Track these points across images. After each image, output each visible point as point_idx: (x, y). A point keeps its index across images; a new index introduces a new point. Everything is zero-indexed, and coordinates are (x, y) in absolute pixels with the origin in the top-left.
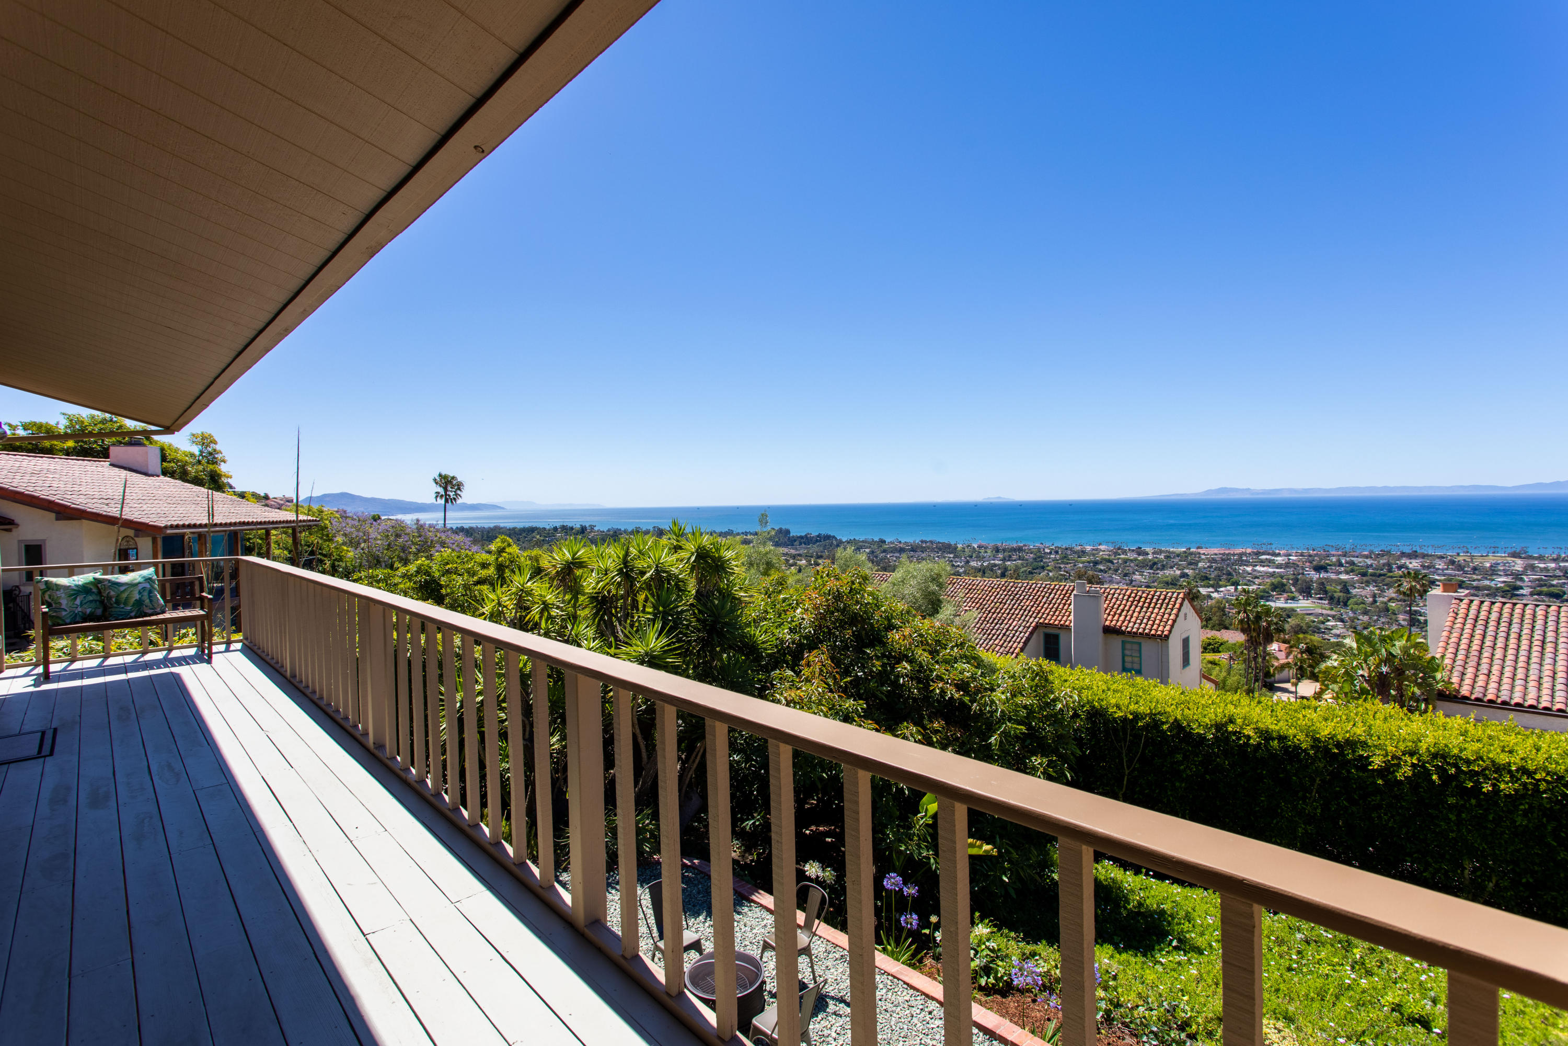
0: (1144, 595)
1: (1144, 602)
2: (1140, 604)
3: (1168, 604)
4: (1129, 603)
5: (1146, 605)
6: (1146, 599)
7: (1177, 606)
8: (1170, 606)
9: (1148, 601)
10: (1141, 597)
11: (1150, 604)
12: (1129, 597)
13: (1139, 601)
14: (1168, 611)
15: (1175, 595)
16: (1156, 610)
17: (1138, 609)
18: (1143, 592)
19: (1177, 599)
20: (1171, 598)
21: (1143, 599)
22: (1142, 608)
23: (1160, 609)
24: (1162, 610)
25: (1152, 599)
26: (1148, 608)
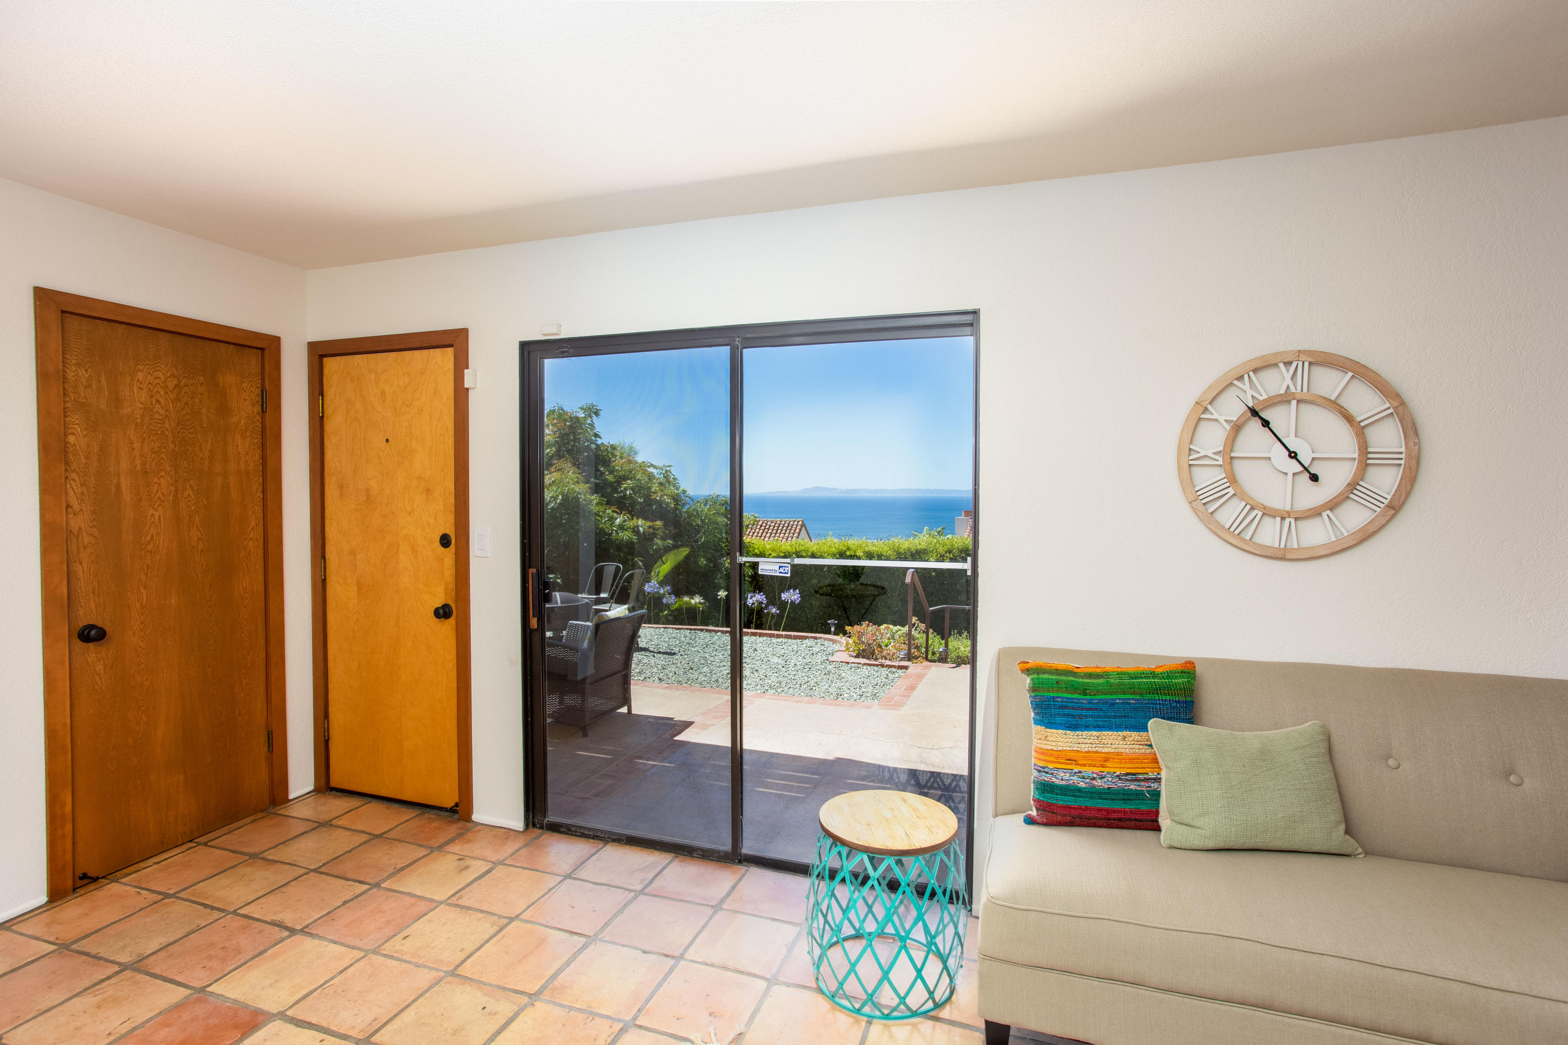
0: (773, 524)
1: (773, 530)
2: (770, 531)
3: (790, 530)
4: (761, 531)
5: (774, 531)
6: (774, 527)
7: (798, 531)
8: (792, 531)
9: (776, 528)
10: (770, 526)
11: (777, 530)
12: (761, 526)
13: (769, 529)
14: (791, 535)
15: (796, 523)
16: (782, 535)
17: (768, 535)
18: (772, 522)
19: (797, 526)
20: (793, 525)
21: (772, 528)
22: (771, 534)
23: (785, 534)
24: (787, 535)
25: (778, 527)
26: (776, 534)
